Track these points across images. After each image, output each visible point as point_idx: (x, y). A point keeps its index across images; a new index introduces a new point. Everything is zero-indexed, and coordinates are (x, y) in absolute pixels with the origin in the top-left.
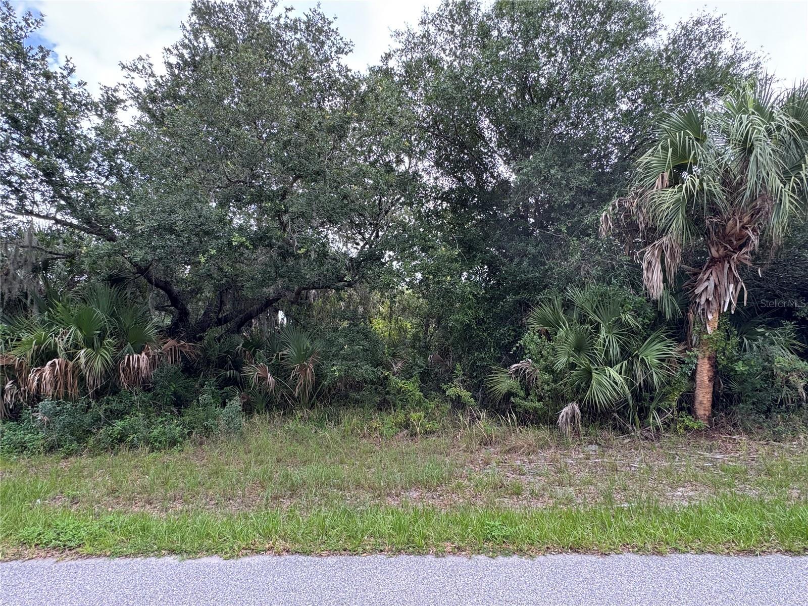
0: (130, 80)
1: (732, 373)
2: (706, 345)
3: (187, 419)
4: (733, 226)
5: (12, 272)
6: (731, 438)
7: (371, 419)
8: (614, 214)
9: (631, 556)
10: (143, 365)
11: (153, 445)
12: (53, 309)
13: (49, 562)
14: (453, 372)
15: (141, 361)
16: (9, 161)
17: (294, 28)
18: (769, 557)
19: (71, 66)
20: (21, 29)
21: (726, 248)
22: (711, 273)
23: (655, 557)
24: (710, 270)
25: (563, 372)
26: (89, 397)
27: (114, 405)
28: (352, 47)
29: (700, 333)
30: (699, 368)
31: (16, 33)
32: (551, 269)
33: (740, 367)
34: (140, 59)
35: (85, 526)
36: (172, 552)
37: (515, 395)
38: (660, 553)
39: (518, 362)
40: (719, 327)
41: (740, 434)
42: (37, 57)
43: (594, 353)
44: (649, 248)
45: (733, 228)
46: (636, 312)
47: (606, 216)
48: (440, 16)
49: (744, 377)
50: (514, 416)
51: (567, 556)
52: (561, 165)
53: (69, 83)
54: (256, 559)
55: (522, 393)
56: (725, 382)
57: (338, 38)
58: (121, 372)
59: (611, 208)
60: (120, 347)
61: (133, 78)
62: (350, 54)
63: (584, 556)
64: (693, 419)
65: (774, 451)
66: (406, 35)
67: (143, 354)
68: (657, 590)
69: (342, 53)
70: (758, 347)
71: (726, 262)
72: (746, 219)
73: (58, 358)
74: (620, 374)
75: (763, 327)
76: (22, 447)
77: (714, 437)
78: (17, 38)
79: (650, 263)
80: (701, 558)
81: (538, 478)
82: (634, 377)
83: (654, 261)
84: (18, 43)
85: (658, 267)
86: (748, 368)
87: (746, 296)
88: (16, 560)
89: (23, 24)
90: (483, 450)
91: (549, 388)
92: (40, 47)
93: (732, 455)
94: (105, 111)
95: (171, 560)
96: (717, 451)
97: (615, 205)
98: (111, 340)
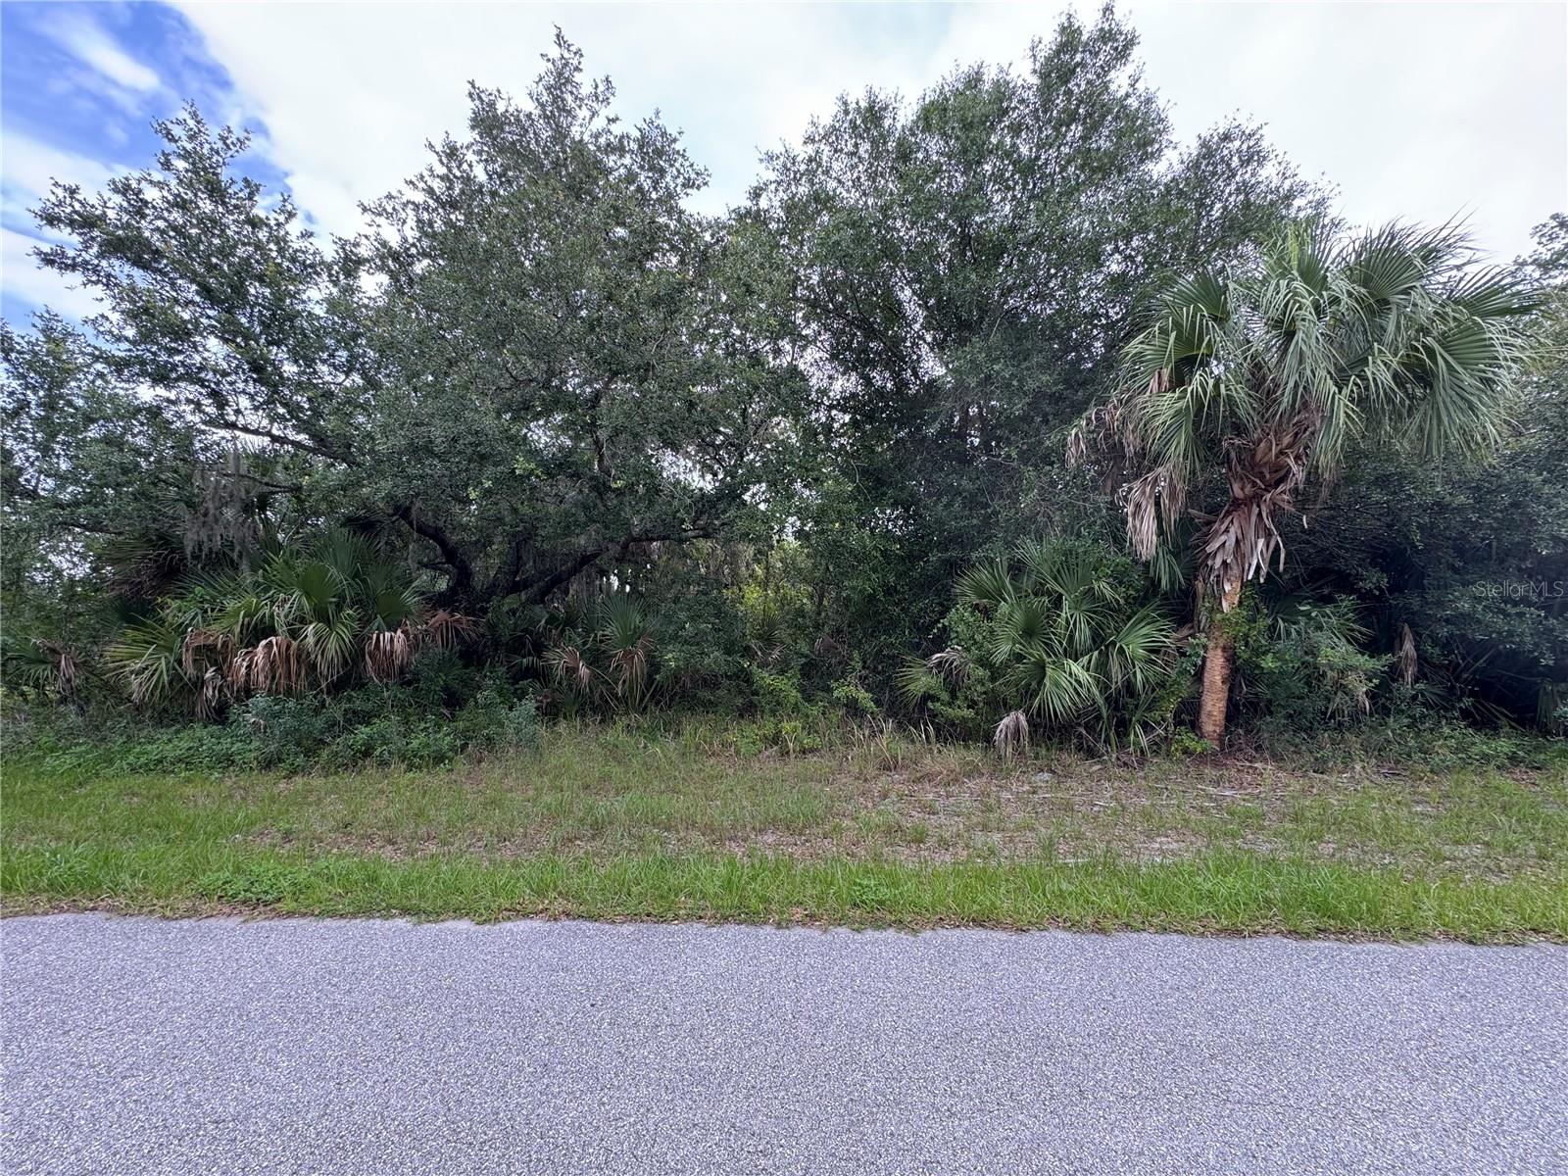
0: (375, 228)
1: (1256, 672)
2: (1220, 628)
3: (461, 725)
4: (1269, 451)
5: (212, 511)
6: (1251, 767)
7: (726, 730)
8: (1089, 432)
9: (1061, 934)
10: (398, 646)
11: (412, 761)
12: (269, 565)
13: (234, 922)
14: (847, 664)
15: (396, 641)
16: (200, 349)
17: (620, 149)
18: (1264, 940)
19: (289, 208)
20: (218, 153)
21: (1254, 484)
22: (1232, 521)
23: (1094, 936)
24: (1230, 518)
25: (1006, 665)
26: (322, 691)
27: (358, 705)
28: (707, 179)
29: (1212, 610)
30: (1208, 664)
31: (209, 158)
32: (996, 513)
33: (1268, 663)
34: (390, 197)
35: (291, 873)
36: (405, 911)
37: (934, 698)
38: (1103, 931)
39: (943, 651)
40: (1240, 602)
41: (1265, 761)
42: (241, 195)
43: (1050, 639)
44: (1137, 485)
45: (1266, 455)
46: (1115, 578)
47: (1076, 435)
48: (835, 129)
49: (1274, 678)
50: (931, 728)
51: (966, 931)
52: (1013, 357)
53: (287, 233)
54: (522, 925)
55: (945, 696)
56: (1250, 684)
57: (687, 164)
58: (367, 657)
59: (1084, 423)
60: (365, 622)
61: (379, 226)
62: (703, 188)
63: (991, 932)
64: (1196, 738)
65: (1313, 787)
66: (782, 159)
67: (399, 632)
68: (1085, 983)
69: (692, 187)
70: (1299, 633)
71: (1255, 506)
72: (1287, 440)
73: (276, 636)
74: (1088, 670)
75: (1309, 603)
76: (227, 761)
77: (1225, 765)
78: (211, 167)
79: (1138, 506)
80: (1160, 939)
81: (956, 819)
82: (1108, 675)
83: (1144, 504)
84: (214, 174)
85: (1151, 511)
86: (1279, 664)
87: (1283, 556)
88: (189, 917)
89: (220, 145)
90: (883, 778)
91: (984, 689)
92: (246, 180)
93: (1249, 790)
94: (342, 277)
95: (402, 923)
96: (1227, 785)
97: (1090, 419)
98: (351, 612)
